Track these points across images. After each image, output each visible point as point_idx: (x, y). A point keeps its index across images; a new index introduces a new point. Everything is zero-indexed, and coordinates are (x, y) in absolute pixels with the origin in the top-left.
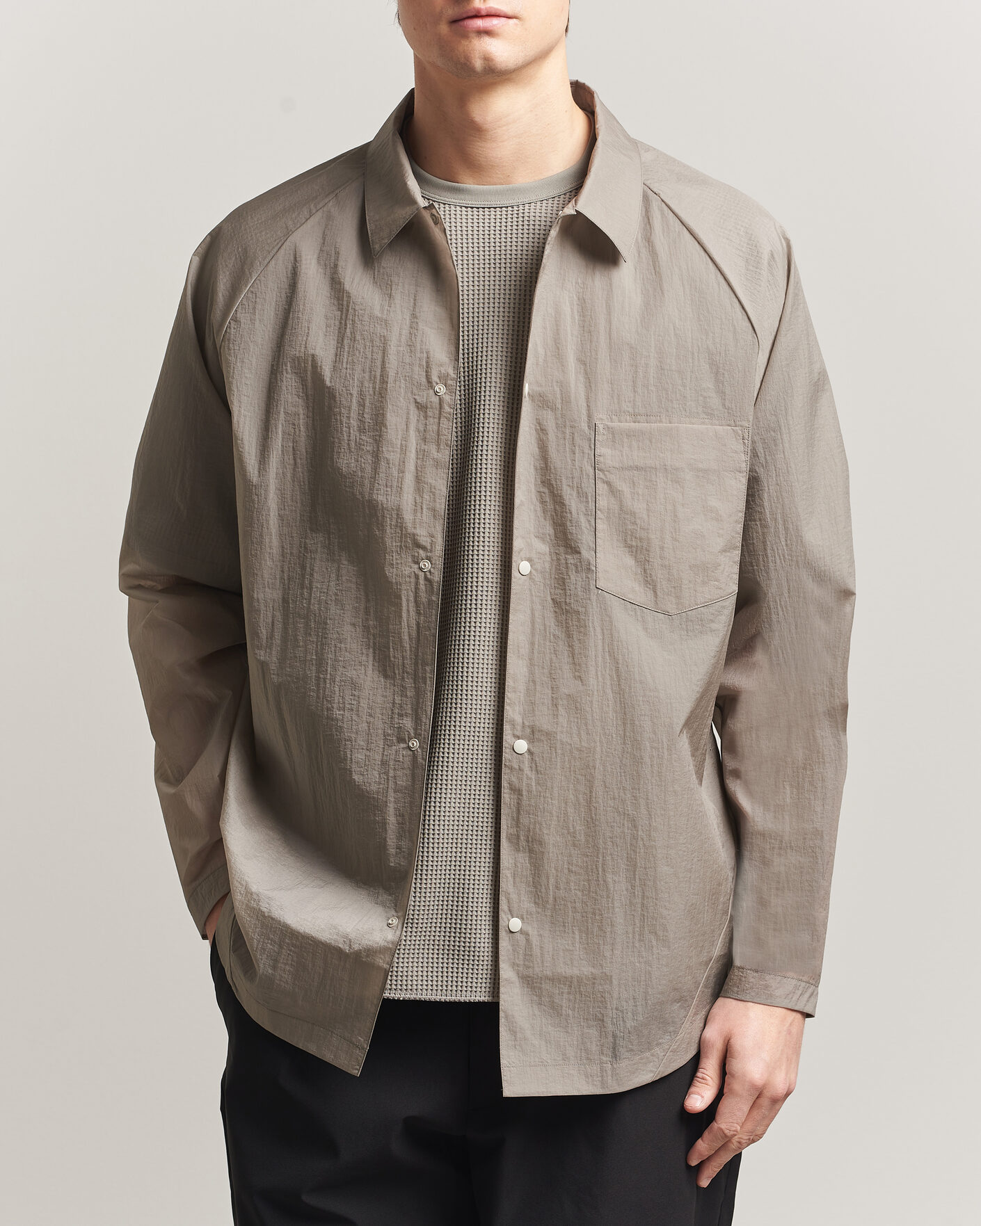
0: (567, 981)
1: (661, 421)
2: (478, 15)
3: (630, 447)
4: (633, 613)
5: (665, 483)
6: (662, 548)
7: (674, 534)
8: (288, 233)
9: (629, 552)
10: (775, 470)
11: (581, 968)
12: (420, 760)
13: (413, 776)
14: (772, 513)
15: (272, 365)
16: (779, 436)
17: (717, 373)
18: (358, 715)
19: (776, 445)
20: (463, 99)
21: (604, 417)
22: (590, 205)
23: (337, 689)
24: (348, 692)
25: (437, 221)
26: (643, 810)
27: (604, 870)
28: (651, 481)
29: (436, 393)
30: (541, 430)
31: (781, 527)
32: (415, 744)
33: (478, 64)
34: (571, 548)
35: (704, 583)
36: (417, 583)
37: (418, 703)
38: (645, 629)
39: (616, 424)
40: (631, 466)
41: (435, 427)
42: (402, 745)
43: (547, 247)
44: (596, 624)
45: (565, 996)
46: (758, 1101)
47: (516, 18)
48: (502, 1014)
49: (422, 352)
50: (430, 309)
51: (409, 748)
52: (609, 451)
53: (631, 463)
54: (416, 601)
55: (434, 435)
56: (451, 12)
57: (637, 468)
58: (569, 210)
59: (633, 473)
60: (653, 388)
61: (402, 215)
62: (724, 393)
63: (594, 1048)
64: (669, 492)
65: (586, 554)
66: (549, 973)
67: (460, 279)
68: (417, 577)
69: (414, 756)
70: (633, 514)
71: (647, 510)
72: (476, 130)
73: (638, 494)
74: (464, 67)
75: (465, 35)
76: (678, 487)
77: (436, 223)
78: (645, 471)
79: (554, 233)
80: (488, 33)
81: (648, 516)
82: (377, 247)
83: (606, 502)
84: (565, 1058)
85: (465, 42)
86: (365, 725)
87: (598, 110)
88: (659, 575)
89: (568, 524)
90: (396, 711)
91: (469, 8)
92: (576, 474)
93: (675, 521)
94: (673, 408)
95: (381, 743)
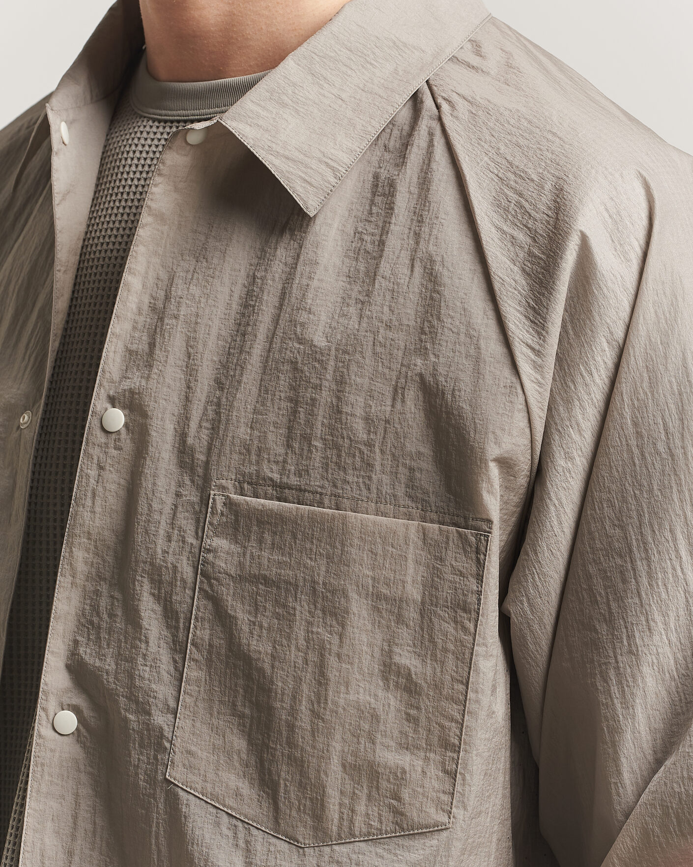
1: (320, 504)
3: (261, 541)
4: (230, 834)
5: (310, 612)
7: (315, 706)
9: (239, 724)
10: (626, 628)
16: (629, 565)
19: (624, 581)
21: (229, 484)
28: (284, 606)
34: (137, 702)
39: (244, 497)
40: (255, 575)
52: (224, 545)
53: (256, 571)
57: (267, 581)
59: (258, 588)
60: (318, 444)
64: (314, 630)
65: (159, 717)
70: (249, 659)
71: (272, 656)
73: (261, 627)
76: (334, 623)
78: (278, 588)
81: (273, 667)
83: (208, 632)
89: (140, 660)
93: (320, 684)
94: (345, 481)
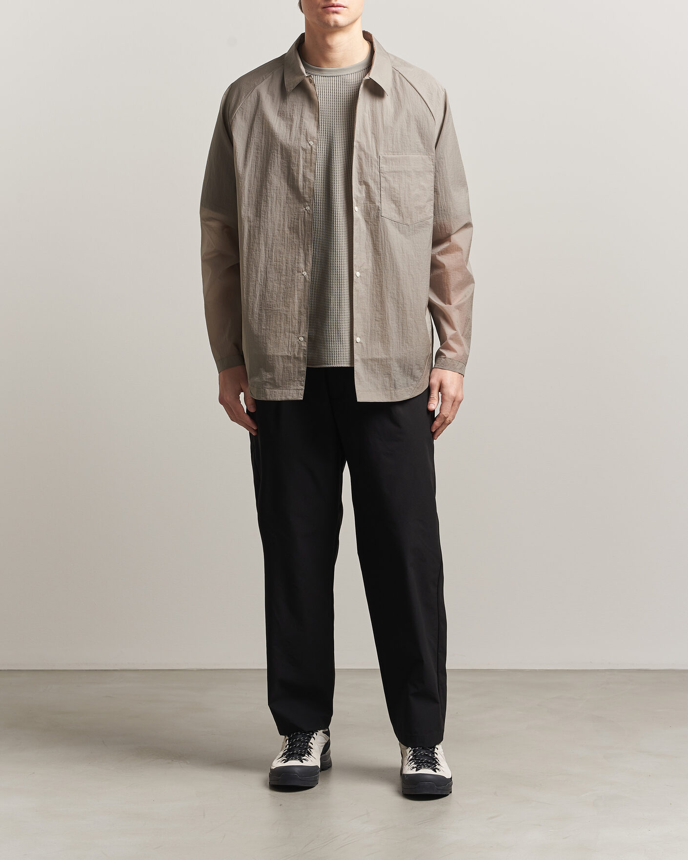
0: (377, 360)
1: (403, 154)
2: (333, 6)
3: (392, 164)
4: (395, 225)
5: (405, 177)
6: (405, 201)
7: (409, 196)
8: (255, 86)
9: (393, 203)
11: (382, 355)
12: (307, 279)
13: (305, 285)
14: (441, 189)
15: (249, 135)
17: (422, 136)
18: (282, 263)
20: (324, 37)
21: (382, 153)
22: (373, 75)
23: (274, 254)
24: (278, 255)
25: (311, 81)
26: (401, 297)
27: (388, 319)
29: (310, 144)
30: (360, 159)
31: (444, 195)
32: (305, 273)
33: (332, 24)
34: (372, 201)
35: (420, 213)
36: (305, 215)
37: (306, 258)
38: (399, 231)
39: (386, 156)
41: (310, 157)
42: (300, 274)
43: (360, 91)
44: (381, 229)
45: (377, 366)
46: (454, 403)
47: (346, 7)
48: (355, 372)
49: (304, 130)
50: (308, 114)
51: (303, 275)
52: (385, 166)
53: (393, 170)
54: (304, 221)
55: (310, 160)
56: (323, 4)
58: (367, 77)
59: (394, 174)
60: (399, 142)
61: (298, 79)
62: (424, 143)
63: (388, 385)
64: (406, 180)
65: (377, 204)
66: (370, 358)
67: (320, 103)
68: (305, 212)
69: (305, 278)
70: (394, 188)
71: (399, 187)
72: (329, 48)
73: (396, 181)
74: (327, 24)
75: (328, 13)
76: (410, 178)
77: (311, 82)
78: (398, 173)
79: (362, 86)
80: (336, 12)
81: (399, 189)
82: (289, 90)
83: (384, 184)
84: (377, 388)
85: (327, 15)
86: (285, 267)
87: (374, 41)
88: (404, 210)
89: (371, 192)
90: (296, 261)
91: (331, 3)
92: (373, 174)
93: (409, 191)
94: (407, 149)
95: (291, 273)
